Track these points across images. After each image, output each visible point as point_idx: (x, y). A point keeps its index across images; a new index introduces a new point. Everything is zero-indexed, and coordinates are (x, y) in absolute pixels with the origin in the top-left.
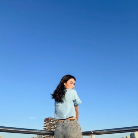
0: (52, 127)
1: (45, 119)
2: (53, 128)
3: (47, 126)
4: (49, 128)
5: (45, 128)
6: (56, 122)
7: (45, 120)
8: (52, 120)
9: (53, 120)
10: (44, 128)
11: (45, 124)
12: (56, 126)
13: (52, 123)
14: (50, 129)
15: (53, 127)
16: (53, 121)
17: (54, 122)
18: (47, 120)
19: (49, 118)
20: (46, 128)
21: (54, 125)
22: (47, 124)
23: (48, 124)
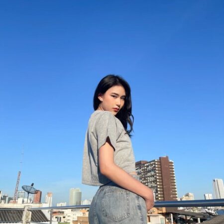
0: (147, 174)
1: (136, 163)
3: (139, 173)
4: (143, 176)
6: (152, 167)
8: (145, 165)
12: (153, 173)
13: (146, 169)
14: (145, 178)
15: (148, 175)
16: (148, 166)
17: (150, 167)
18: (138, 165)
19: (141, 161)
21: (149, 171)
22: (139, 170)
23: (141, 170)
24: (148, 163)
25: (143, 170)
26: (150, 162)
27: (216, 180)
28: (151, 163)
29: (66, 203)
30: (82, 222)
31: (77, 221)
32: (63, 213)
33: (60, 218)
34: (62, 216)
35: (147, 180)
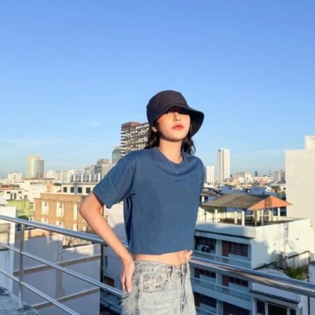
0: (137, 140)
1: (123, 125)
2: (140, 143)
3: (127, 139)
4: (133, 143)
5: (124, 142)
6: (146, 131)
7: (122, 128)
8: (137, 128)
9: (139, 127)
10: (122, 143)
11: (124, 135)
13: (137, 134)
15: (139, 141)
16: (139, 130)
17: (142, 131)
18: (127, 127)
19: (130, 123)
20: (126, 142)
21: (141, 137)
22: (127, 135)
23: (130, 134)
24: (140, 125)
25: (132, 135)
26: (143, 125)
27: (222, 149)
28: (145, 126)
29: (21, 174)
30: (48, 200)
31: (40, 199)
32: (18, 186)
33: (15, 195)
34: (16, 191)
35: (138, 147)
